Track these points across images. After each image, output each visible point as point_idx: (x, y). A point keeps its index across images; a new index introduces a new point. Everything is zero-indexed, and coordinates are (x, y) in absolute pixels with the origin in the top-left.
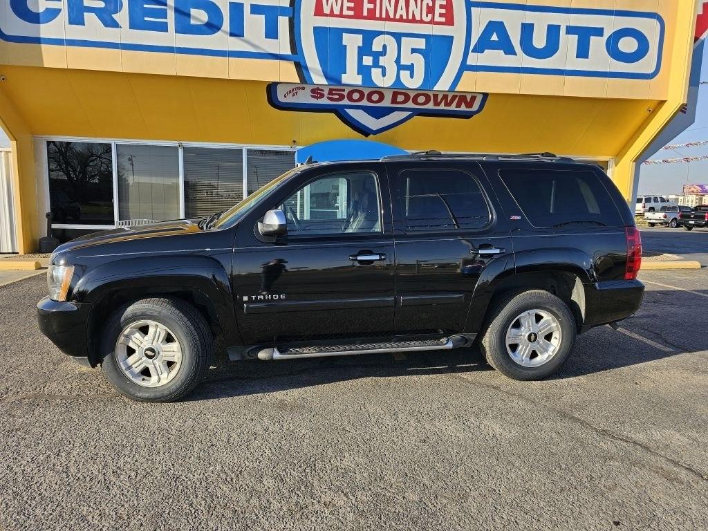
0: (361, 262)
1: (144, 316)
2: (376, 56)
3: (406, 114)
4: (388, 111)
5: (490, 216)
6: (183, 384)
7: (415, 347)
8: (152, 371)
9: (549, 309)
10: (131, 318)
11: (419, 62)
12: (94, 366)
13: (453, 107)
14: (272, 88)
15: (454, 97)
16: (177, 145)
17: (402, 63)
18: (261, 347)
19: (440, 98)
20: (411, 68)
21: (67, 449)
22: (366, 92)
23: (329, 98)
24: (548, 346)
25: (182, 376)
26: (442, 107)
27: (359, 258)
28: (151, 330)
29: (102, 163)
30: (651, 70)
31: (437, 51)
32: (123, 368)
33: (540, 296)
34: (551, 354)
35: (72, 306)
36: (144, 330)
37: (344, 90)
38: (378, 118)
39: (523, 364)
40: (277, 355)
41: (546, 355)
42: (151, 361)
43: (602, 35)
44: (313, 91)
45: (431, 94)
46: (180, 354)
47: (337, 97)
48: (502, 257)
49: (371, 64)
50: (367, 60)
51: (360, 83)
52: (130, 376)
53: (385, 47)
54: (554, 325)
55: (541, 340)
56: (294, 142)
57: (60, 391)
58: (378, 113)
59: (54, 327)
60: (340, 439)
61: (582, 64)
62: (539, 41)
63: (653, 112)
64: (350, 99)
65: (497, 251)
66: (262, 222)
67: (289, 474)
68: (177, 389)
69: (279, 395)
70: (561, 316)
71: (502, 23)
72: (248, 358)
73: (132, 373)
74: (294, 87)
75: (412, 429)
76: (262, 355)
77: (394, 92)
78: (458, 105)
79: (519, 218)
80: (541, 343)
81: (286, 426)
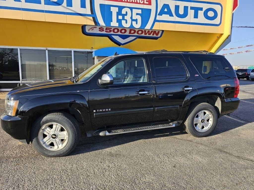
0: (140, 94)
1: (51, 121)
2: (124, 16)
3: (134, 38)
4: (128, 36)
5: (187, 75)
6: (69, 149)
7: (160, 127)
8: (55, 144)
9: (209, 110)
10: (45, 122)
11: (139, 18)
12: (28, 143)
13: (151, 35)
14: (83, 27)
15: (152, 32)
16: (45, 49)
17: (133, 19)
18: (100, 131)
19: (147, 32)
20: (136, 20)
21: (22, 183)
22: (120, 29)
23: (105, 31)
24: (208, 124)
25: (69, 145)
26: (147, 35)
27: (140, 93)
28: (54, 126)
29: (9, 56)
30: (218, 23)
31: (145, 15)
32: (42, 143)
33: (206, 105)
34: (209, 127)
35: (18, 118)
36: (51, 126)
37: (111, 28)
38: (124, 39)
39: (200, 131)
40: (108, 134)
41: (207, 127)
42: (54, 139)
43: (202, 10)
44: (100, 28)
45: (143, 30)
46: (67, 136)
47: (108, 31)
48: (193, 91)
49: (122, 19)
50: (120, 17)
51: (117, 26)
52: (45, 147)
53: (127, 12)
54: (210, 116)
55: (206, 122)
56: (92, 48)
57: (11, 154)
58: (124, 37)
59: (9, 126)
60: (141, 168)
61: (196, 21)
62: (181, 12)
63: (219, 38)
64: (114, 31)
65: (191, 88)
66: (101, 79)
67: (126, 187)
68: (67, 151)
69: (108, 150)
70: (213, 112)
71: (168, 5)
72: (94, 135)
73: (46, 145)
74: (92, 27)
75: (167, 161)
76: (101, 134)
77: (130, 29)
78: (153, 35)
79: (198, 75)
80: (206, 123)
81: (117, 165)
